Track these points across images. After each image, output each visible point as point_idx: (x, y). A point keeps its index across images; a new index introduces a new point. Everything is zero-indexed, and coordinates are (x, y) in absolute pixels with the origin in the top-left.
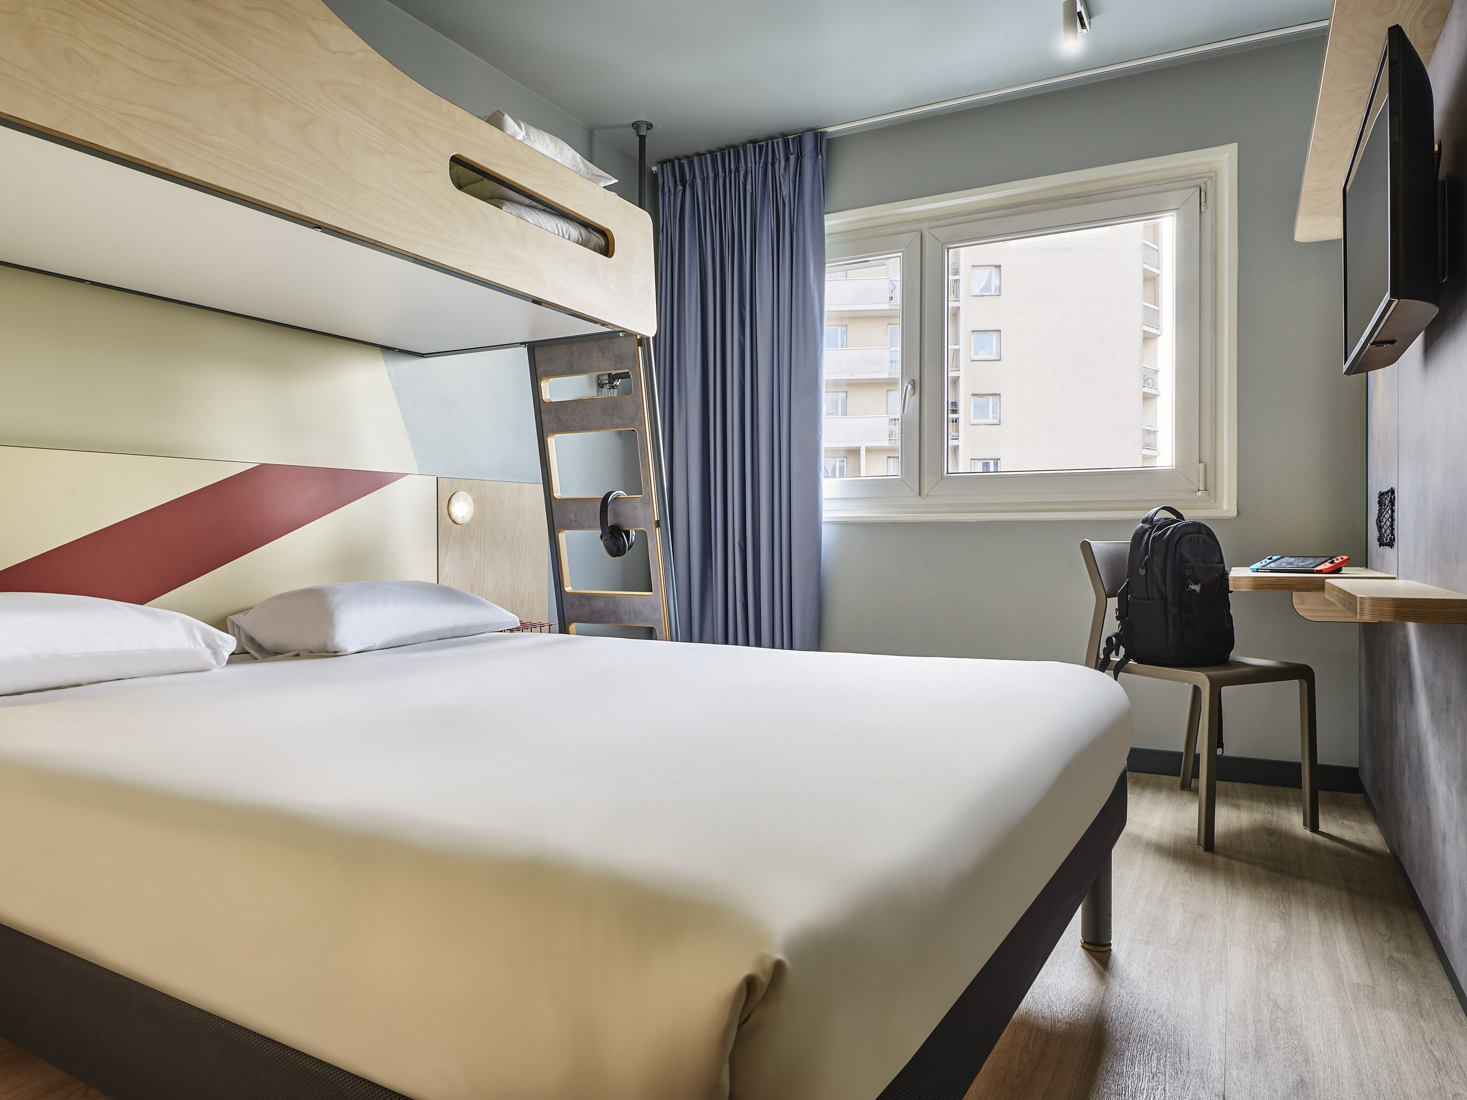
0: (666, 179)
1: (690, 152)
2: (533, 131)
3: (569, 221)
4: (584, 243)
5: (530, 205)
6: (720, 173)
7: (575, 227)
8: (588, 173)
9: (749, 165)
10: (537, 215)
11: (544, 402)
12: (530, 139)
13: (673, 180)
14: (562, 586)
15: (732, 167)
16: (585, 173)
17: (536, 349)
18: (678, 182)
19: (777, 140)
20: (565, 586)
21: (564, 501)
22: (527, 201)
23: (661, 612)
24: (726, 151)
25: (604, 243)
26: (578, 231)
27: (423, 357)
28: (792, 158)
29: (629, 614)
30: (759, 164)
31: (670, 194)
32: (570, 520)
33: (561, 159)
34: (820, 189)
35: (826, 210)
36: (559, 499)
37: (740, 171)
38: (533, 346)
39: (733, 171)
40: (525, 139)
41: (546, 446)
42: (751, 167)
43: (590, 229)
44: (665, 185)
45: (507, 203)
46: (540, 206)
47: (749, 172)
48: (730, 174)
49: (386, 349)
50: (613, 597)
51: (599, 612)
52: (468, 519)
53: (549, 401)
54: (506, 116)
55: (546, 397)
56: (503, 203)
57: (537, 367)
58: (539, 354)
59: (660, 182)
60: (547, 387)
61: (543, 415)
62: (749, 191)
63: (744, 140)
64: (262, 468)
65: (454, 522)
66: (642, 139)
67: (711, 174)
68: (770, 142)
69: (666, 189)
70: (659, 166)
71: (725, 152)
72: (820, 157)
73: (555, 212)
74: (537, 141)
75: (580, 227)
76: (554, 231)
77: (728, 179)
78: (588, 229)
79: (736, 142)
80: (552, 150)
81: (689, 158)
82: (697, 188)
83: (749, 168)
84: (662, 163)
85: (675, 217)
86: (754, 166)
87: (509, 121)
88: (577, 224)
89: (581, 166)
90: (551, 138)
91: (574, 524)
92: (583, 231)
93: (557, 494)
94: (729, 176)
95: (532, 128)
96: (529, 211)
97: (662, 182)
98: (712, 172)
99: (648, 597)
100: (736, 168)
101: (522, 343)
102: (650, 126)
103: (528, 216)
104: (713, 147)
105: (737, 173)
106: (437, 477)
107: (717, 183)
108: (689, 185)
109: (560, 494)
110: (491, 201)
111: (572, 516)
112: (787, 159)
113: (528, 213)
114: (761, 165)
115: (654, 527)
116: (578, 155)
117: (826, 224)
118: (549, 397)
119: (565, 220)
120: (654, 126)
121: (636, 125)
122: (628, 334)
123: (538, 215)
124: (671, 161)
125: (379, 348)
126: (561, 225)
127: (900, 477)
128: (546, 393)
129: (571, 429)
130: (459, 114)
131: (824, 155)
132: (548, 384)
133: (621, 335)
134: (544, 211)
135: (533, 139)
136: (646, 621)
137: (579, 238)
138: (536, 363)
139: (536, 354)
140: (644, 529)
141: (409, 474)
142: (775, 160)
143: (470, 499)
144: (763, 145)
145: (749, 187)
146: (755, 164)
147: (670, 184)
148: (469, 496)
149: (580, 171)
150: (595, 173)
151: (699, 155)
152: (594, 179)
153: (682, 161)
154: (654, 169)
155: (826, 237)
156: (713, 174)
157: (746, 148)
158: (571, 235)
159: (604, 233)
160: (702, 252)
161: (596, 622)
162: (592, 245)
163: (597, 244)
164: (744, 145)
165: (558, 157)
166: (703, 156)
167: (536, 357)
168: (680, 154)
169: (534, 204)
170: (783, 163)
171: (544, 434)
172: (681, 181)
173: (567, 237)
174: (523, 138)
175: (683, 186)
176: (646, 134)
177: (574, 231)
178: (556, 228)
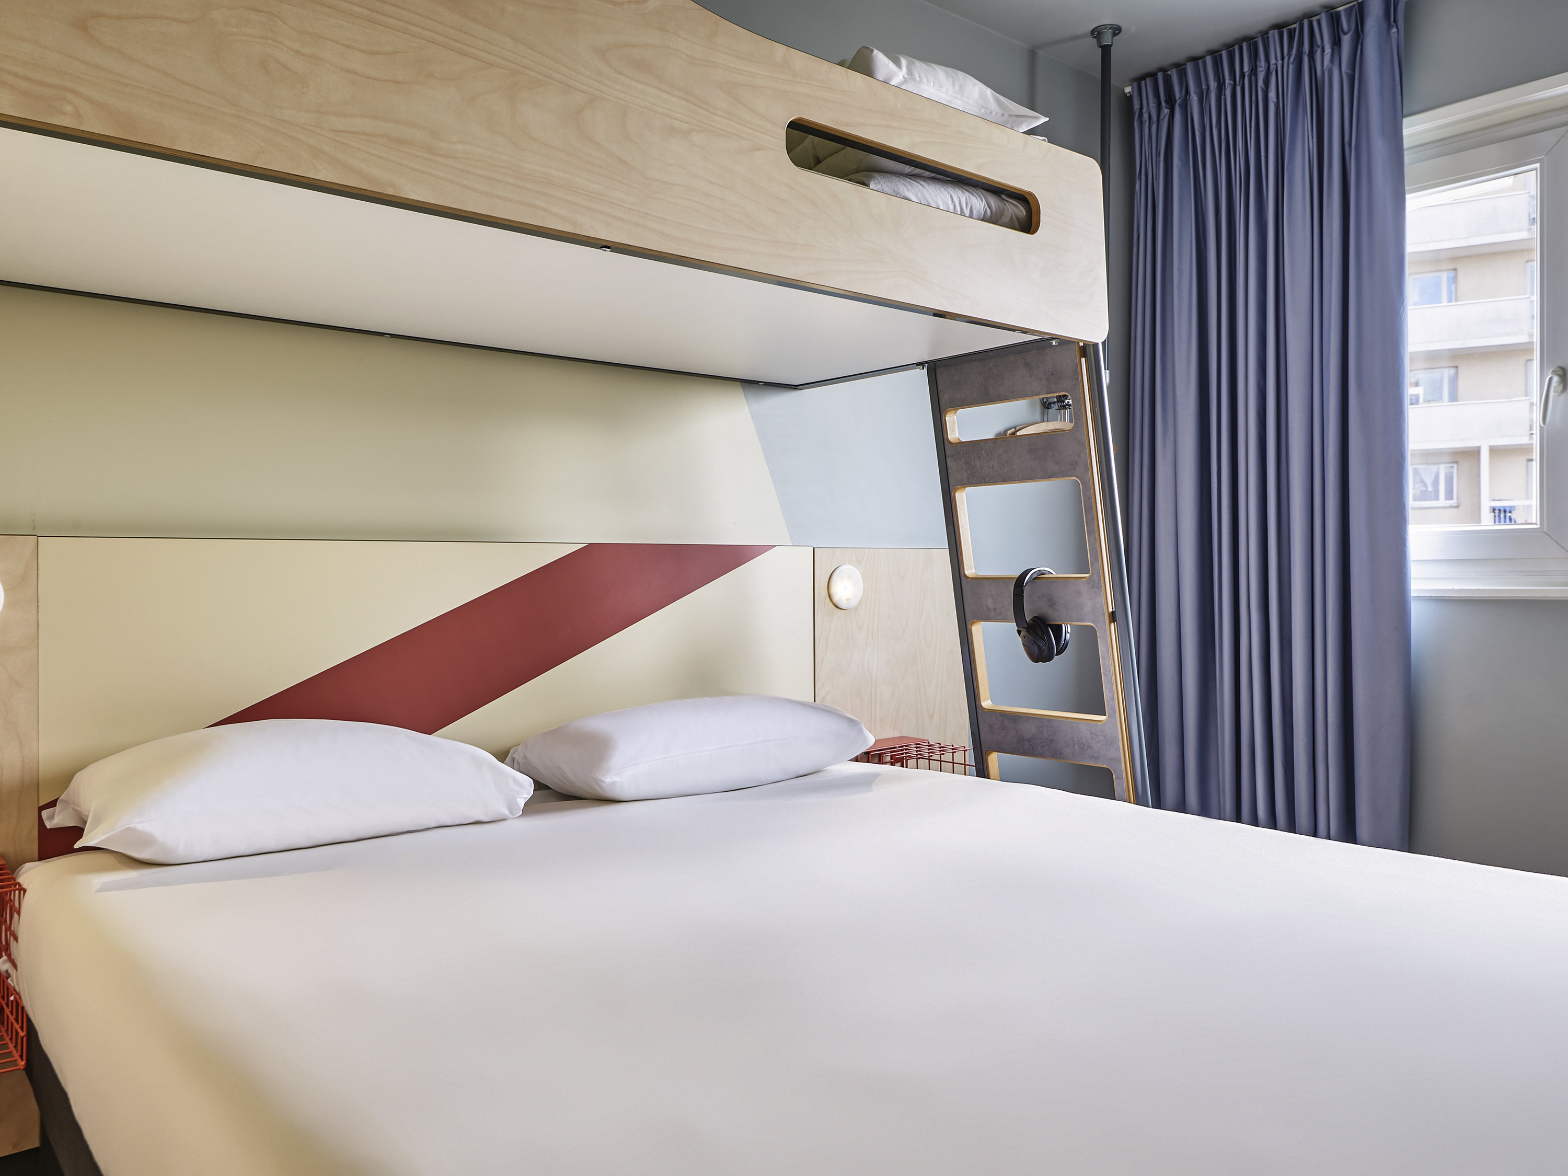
0: (1145, 102)
1: (1180, 56)
2: (920, 67)
3: (971, 188)
4: (993, 219)
5: (911, 174)
6: (1227, 81)
7: (979, 196)
8: (1003, 115)
9: (1273, 61)
10: (921, 187)
11: (951, 443)
12: (913, 79)
13: (1156, 101)
14: (977, 700)
15: (1246, 69)
16: (999, 115)
17: (939, 371)
18: (1163, 104)
19: (1318, 17)
20: (981, 700)
21: (979, 580)
22: (908, 169)
23: (1119, 747)
24: (1237, 47)
25: (1025, 214)
26: (984, 201)
27: (796, 389)
28: (1346, 40)
29: (1072, 746)
30: (1289, 58)
31: (1152, 121)
32: (987, 607)
33: (962, 101)
34: (1393, 79)
35: (1405, 112)
36: (972, 578)
37: (1258, 72)
38: (935, 366)
39: (1246, 75)
40: (905, 81)
41: (953, 504)
42: (1276, 64)
43: (1003, 196)
44: (1144, 110)
45: (874, 174)
46: (927, 173)
47: (1272, 73)
48: (1242, 80)
49: (750, 384)
50: (1049, 719)
51: (1028, 740)
52: (854, 603)
53: (957, 441)
54: (876, 52)
55: (952, 436)
56: (871, 178)
57: (940, 394)
58: (943, 377)
59: (1136, 106)
60: (954, 422)
61: (949, 460)
62: (1273, 102)
63: (1263, 26)
64: (591, 548)
65: (836, 606)
66: (1106, 51)
67: (1213, 85)
68: (1306, 22)
69: (1146, 116)
70: (1135, 84)
71: (1234, 50)
72: (1394, 30)
73: (950, 179)
74: (925, 80)
75: (988, 195)
76: (948, 207)
77: (1238, 89)
78: (1000, 196)
79: (1251, 30)
80: (948, 90)
81: (1180, 67)
82: (1191, 109)
83: (1272, 67)
84: (1139, 80)
85: (1158, 155)
86: (1280, 62)
87: (881, 60)
88: (983, 191)
89: (993, 105)
90: (947, 73)
91: (993, 614)
92: (994, 201)
93: (970, 570)
94: (1241, 82)
95: (918, 64)
96: (909, 183)
97: (1139, 106)
98: (1214, 80)
99: (1100, 723)
100: (1252, 70)
101: (918, 364)
102: (1117, 30)
103: (908, 190)
104: (1215, 44)
105: (1253, 78)
106: (814, 548)
107: (1223, 96)
108: (1179, 105)
109: (974, 570)
110: (853, 177)
111: (990, 603)
112: (1337, 43)
113: (908, 185)
114: (1292, 59)
115: (1107, 621)
116: (989, 91)
117: (1406, 132)
118: (958, 436)
119: (964, 187)
120: (1123, 29)
121: (1097, 33)
122: (1065, 342)
123: (923, 187)
124: (1153, 75)
125: (739, 383)
126: (958, 196)
127: (1538, 526)
128: (953, 431)
129: (987, 479)
130: (800, 60)
131: (1401, 27)
132: (955, 417)
133: (1054, 343)
134: (933, 179)
135: (918, 79)
136: (1096, 758)
137: (986, 212)
138: (938, 389)
139: (939, 376)
140: (1093, 626)
141: (776, 546)
142: (1316, 48)
143: (857, 574)
144: (1295, 29)
145: (1272, 95)
146: (1283, 58)
147: (1151, 108)
148: (858, 572)
149: (991, 113)
150: (1012, 113)
151: (1194, 59)
152: (1009, 122)
153: (1169, 72)
154: (1128, 90)
155: (1406, 153)
156: (1216, 84)
157: (1268, 37)
158: (974, 208)
159: (1025, 200)
160: (1199, 200)
161: (1024, 753)
162: (1006, 219)
163: (1014, 215)
164: (1264, 34)
165: (957, 99)
166: (1200, 61)
167: (939, 380)
168: (1166, 61)
169: (918, 171)
170: (1328, 50)
171: (951, 488)
172: (1167, 102)
173: (967, 213)
174: (903, 79)
175: (1169, 109)
176: (1112, 43)
177: (978, 203)
178: (950, 202)
